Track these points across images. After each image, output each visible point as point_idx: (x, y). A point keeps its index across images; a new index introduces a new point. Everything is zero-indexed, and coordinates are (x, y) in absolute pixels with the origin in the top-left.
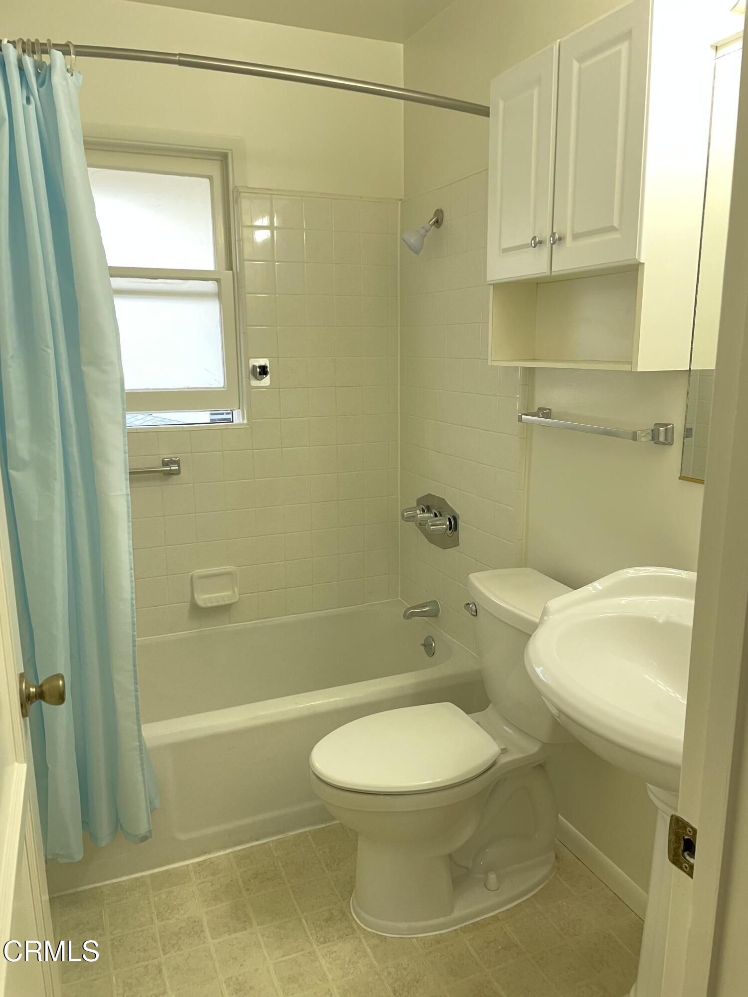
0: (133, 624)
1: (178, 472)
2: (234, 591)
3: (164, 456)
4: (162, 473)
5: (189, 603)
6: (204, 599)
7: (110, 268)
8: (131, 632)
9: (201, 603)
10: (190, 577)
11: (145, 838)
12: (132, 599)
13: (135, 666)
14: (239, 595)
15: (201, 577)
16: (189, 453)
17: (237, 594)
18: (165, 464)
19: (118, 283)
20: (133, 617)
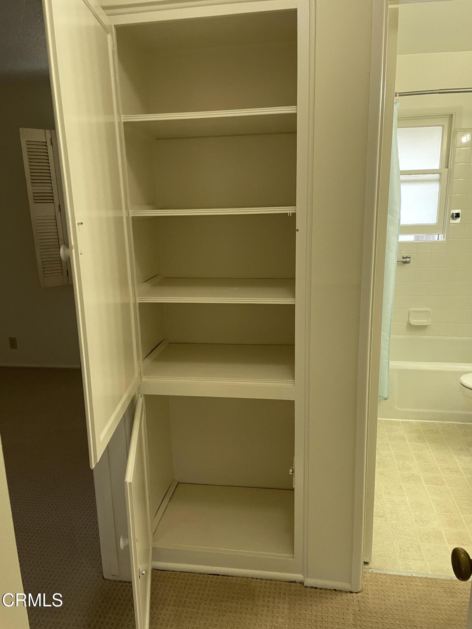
0: (392, 314)
1: (408, 262)
2: (429, 320)
3: (404, 255)
4: (402, 262)
5: (406, 323)
6: (414, 322)
7: (401, 171)
8: (390, 317)
9: (412, 323)
10: (408, 311)
11: (386, 399)
12: (392, 304)
13: (390, 330)
14: (431, 322)
15: (414, 312)
16: (415, 254)
17: (430, 322)
18: (404, 258)
19: (403, 177)
20: (392, 311)
